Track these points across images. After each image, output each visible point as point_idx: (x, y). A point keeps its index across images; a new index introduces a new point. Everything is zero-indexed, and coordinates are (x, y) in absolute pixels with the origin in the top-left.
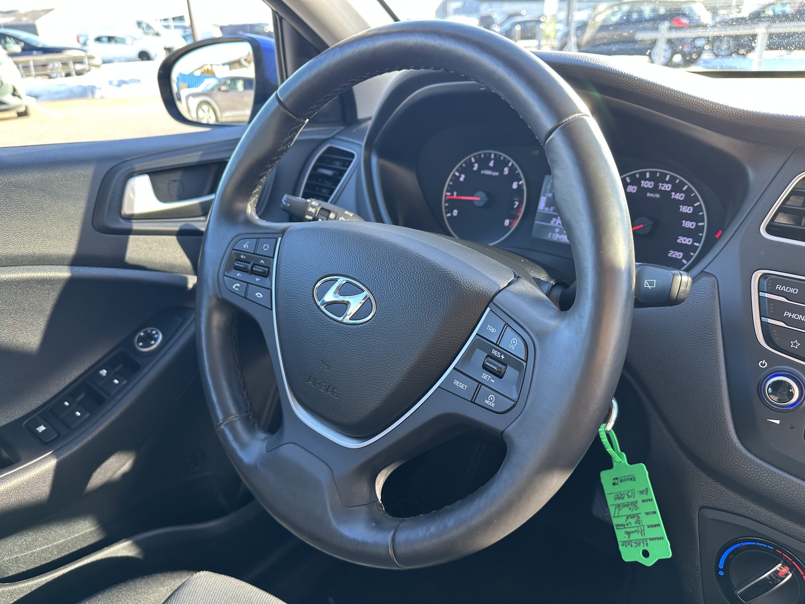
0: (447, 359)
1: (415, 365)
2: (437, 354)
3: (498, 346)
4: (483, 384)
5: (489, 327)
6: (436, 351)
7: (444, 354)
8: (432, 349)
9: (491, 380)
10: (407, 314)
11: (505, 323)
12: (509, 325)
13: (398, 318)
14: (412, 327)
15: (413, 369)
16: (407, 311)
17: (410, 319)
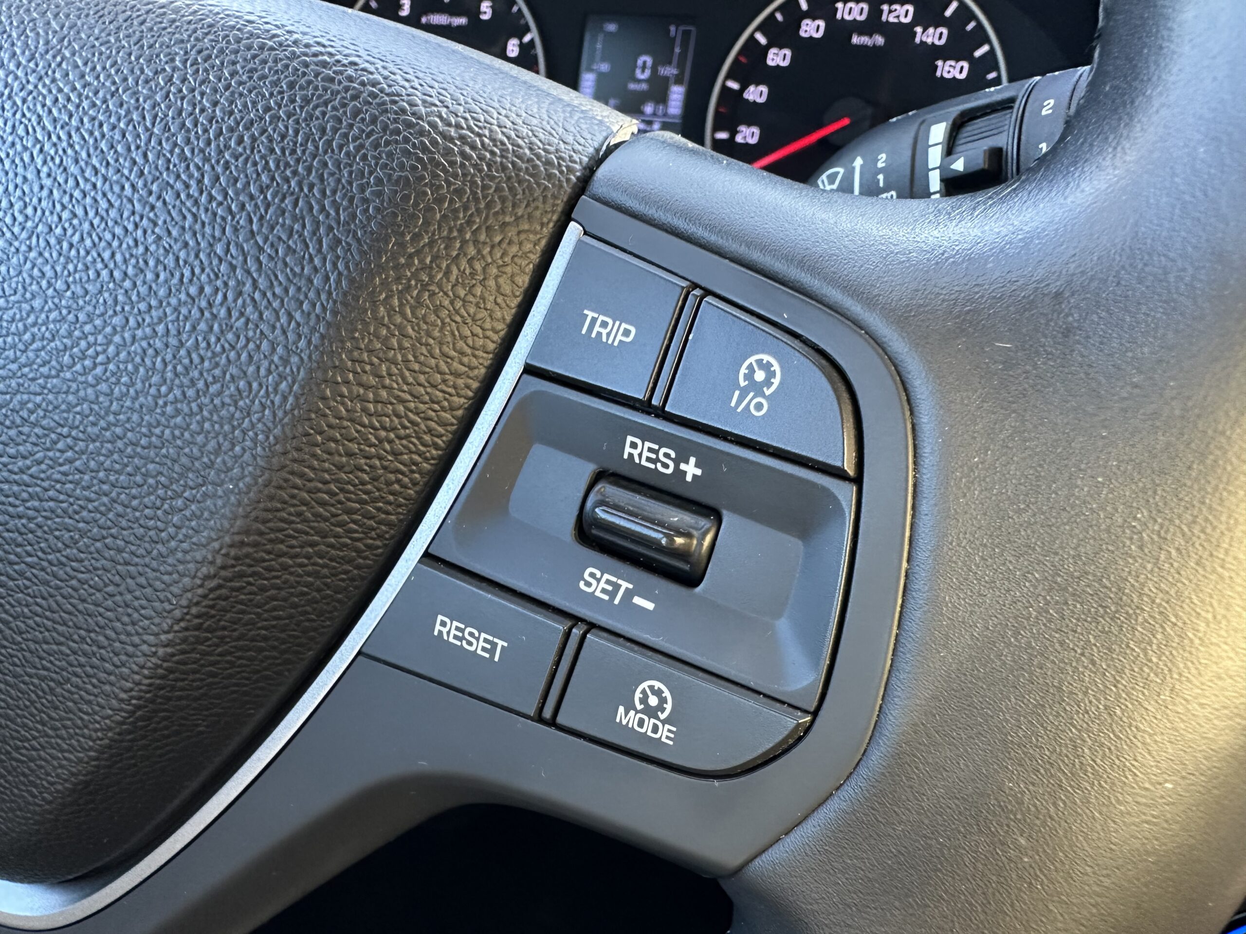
0: (388, 513)
1: (223, 567)
2: (332, 494)
3: (661, 413)
4: (592, 626)
5: (594, 320)
6: (326, 483)
7: (367, 493)
8: (302, 476)
9: (638, 600)
10: (143, 306)
11: (684, 284)
12: (708, 292)
13: (97, 331)
14: (179, 368)
15: (220, 587)
16: (143, 290)
17: (160, 329)
